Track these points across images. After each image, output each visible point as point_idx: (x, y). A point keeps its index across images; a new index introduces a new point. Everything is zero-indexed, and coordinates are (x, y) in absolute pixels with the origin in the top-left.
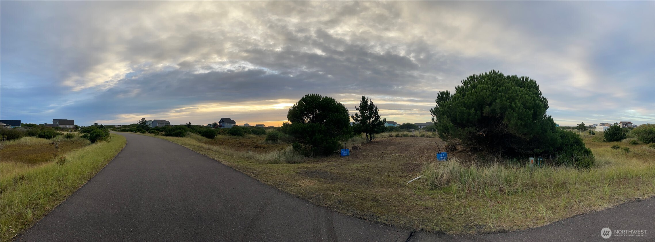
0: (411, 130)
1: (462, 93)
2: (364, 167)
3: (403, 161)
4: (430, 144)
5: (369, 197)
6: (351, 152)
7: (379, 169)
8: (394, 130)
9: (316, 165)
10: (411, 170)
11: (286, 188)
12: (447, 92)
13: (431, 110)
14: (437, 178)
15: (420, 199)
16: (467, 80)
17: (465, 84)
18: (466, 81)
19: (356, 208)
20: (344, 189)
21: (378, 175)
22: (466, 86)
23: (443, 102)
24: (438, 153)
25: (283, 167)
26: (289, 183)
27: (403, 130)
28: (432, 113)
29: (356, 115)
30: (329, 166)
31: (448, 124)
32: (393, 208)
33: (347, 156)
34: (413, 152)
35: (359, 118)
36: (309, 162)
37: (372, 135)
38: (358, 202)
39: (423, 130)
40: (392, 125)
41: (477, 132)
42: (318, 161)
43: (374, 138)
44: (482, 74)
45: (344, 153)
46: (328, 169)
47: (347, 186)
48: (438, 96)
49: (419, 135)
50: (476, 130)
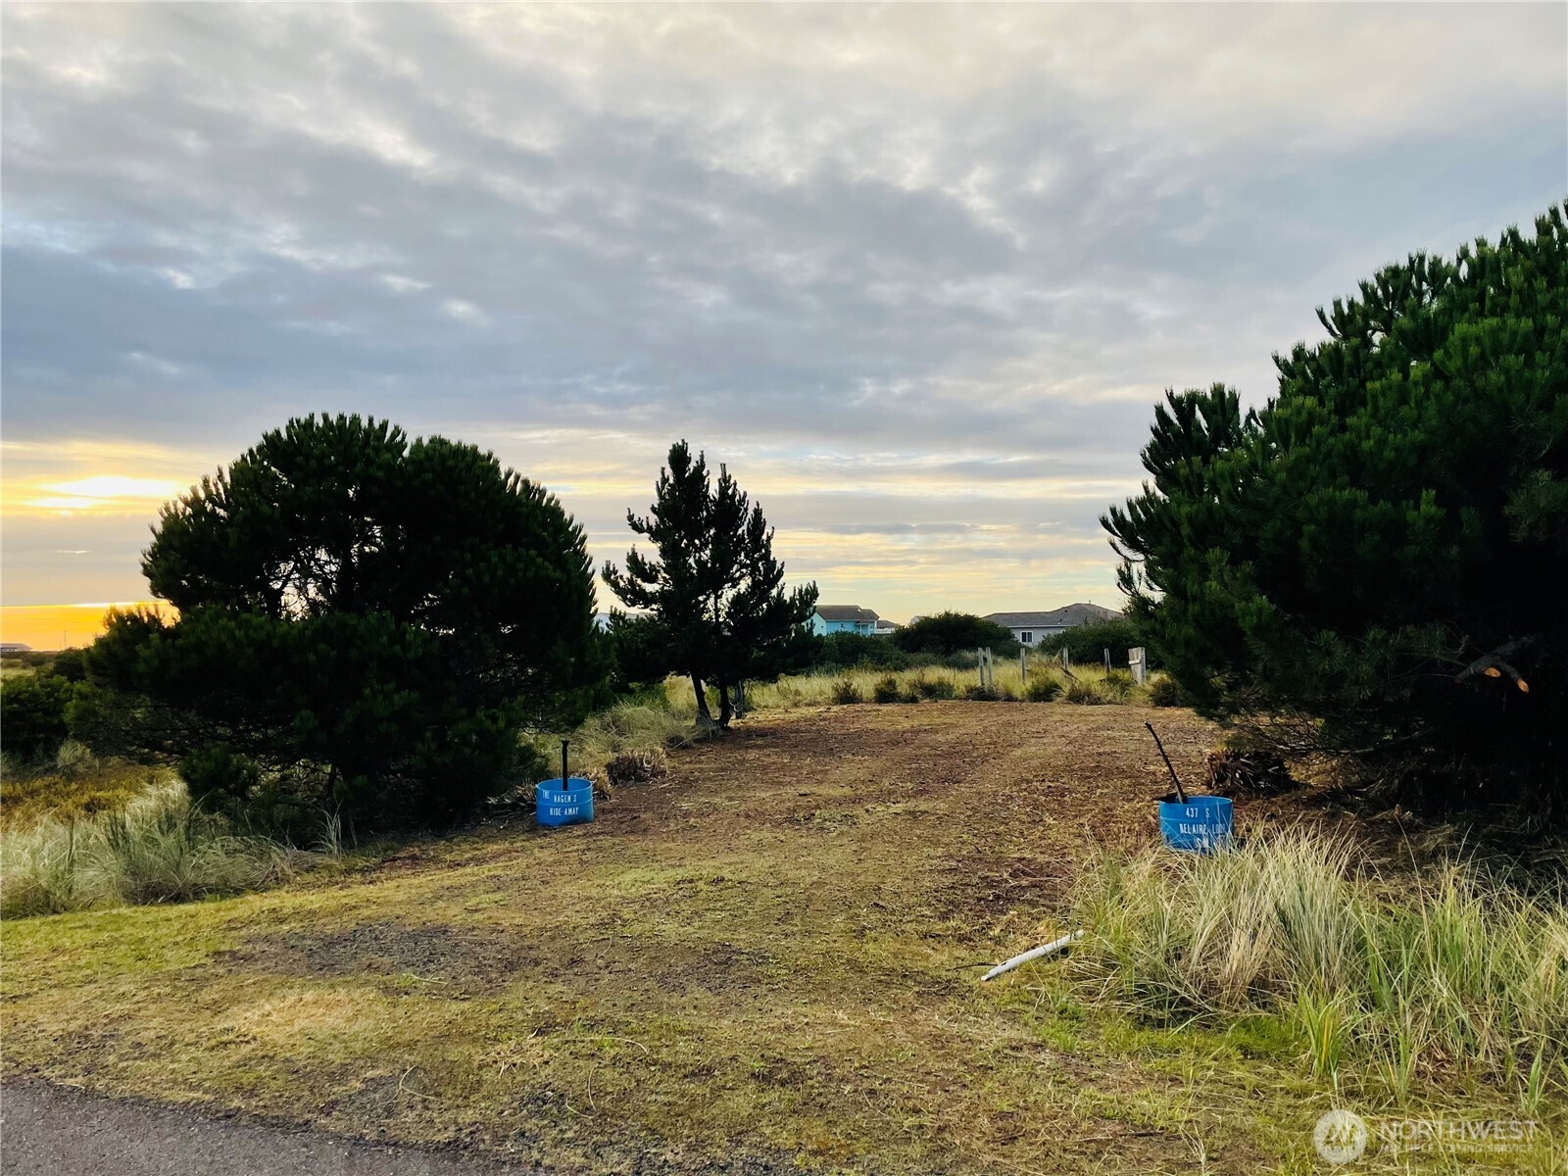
0: (969, 655)
1: (1332, 391)
2: (691, 881)
3: (937, 844)
4: (1102, 743)
5: (733, 1058)
6: (601, 795)
7: (789, 891)
8: (866, 660)
9: (362, 891)
10: (997, 897)
11: (124, 1070)
12: (1218, 391)
13: (1110, 519)
14: (1178, 957)
15: (1077, 1074)
16: (1360, 299)
17: (1349, 328)
18: (1351, 304)
19: (653, 1131)
20: (567, 1024)
21: (789, 929)
22: (1355, 341)
23: (1197, 459)
24: (1170, 799)
25: (100, 929)
26: (152, 1034)
27: (920, 656)
28: (1117, 540)
29: (634, 562)
30: (455, 892)
31: (1240, 605)
32: (906, 1123)
33: (578, 821)
34: (995, 794)
35: (652, 580)
36: (310, 877)
37: (731, 693)
38: (666, 1093)
39: (1045, 659)
40: (849, 628)
41: (1461, 659)
42: (379, 867)
43: (745, 706)
44: (1481, 243)
45: (558, 805)
46: (454, 910)
47: (583, 1002)
48: (1155, 422)
49: (1021, 688)
50: (1451, 643)
